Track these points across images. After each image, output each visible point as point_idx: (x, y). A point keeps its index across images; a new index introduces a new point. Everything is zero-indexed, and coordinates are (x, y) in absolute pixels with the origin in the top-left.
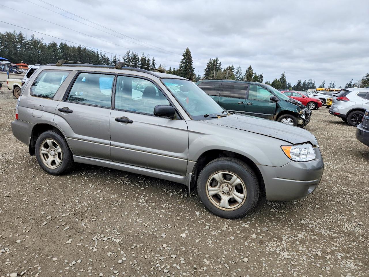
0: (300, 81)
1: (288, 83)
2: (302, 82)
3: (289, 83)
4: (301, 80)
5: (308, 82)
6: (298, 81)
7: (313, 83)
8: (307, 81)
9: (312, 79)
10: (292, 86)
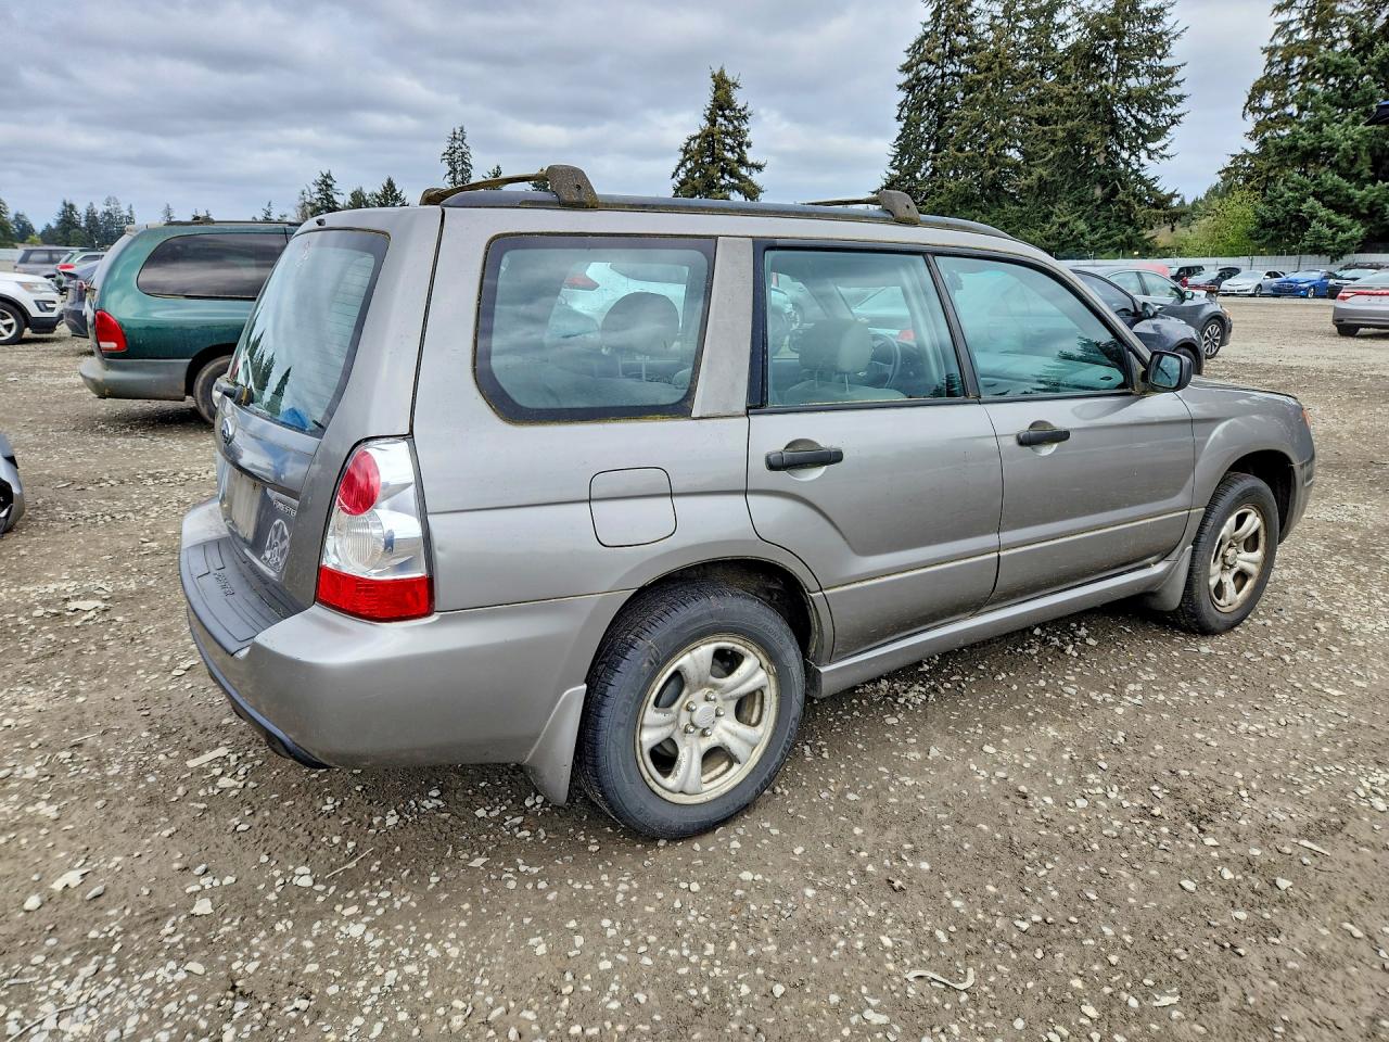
0: (72, 207)
1: (11, 216)
2: (81, 210)
3: (18, 216)
4: (74, 203)
5: (105, 209)
6: (59, 207)
7: (127, 213)
8: (100, 209)
9: (115, 198)
10: (39, 227)
